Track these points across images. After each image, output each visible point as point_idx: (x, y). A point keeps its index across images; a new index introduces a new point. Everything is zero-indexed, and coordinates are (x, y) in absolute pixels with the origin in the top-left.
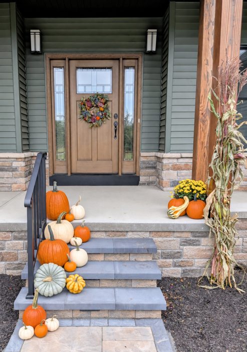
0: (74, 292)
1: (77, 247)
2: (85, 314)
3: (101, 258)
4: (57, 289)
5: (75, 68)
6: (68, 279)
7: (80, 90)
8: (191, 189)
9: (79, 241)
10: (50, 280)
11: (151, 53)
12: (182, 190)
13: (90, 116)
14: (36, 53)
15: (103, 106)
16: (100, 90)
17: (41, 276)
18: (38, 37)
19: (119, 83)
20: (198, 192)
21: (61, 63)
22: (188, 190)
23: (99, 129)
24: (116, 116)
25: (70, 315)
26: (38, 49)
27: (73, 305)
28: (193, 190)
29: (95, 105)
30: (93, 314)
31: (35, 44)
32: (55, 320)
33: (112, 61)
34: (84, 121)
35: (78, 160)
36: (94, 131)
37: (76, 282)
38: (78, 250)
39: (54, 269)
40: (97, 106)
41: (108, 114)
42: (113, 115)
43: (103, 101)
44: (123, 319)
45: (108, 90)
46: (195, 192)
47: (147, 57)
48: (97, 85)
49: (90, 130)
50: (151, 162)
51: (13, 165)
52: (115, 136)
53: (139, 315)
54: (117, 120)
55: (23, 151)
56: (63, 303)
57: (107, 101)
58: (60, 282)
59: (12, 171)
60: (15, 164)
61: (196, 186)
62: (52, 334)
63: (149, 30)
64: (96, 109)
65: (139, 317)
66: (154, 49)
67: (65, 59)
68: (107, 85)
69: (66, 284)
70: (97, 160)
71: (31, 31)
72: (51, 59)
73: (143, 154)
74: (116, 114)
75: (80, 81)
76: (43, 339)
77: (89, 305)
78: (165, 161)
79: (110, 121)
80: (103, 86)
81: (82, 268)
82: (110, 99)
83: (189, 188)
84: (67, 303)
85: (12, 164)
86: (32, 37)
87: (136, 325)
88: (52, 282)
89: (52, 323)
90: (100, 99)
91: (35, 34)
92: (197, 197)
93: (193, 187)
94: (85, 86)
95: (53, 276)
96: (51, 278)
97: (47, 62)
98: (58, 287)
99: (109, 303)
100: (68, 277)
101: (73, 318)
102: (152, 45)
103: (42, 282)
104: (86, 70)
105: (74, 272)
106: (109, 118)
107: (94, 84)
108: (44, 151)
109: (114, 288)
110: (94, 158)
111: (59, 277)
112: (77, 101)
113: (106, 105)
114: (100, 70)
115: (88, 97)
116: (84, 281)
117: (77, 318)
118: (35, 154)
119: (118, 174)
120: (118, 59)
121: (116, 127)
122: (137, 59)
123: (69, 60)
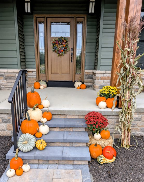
0: (40, 149)
1: (43, 124)
2: (46, 162)
3: (57, 130)
4: (30, 148)
5: (50, 23)
6: (37, 142)
7: (53, 35)
8: (109, 91)
9: (44, 120)
10: (26, 143)
12: (104, 92)
13: (58, 49)
14: (28, 14)
15: (65, 44)
16: (64, 35)
17: (21, 140)
18: (29, 4)
19: (74, 32)
20: (113, 93)
21: (42, 20)
22: (107, 92)
23: (63, 57)
25: (37, 162)
27: (39, 157)
28: (110, 92)
29: (60, 43)
30: (50, 162)
31: (28, 9)
32: (27, 165)
33: (70, 18)
34: (55, 53)
35: (52, 74)
36: (60, 57)
37: (41, 144)
38: (44, 125)
39: (29, 137)
40: (62, 44)
41: (68, 48)
42: (71, 49)
43: (65, 41)
45: (68, 35)
46: (111, 93)
47: (89, 16)
48: (62, 32)
49: (58, 57)
50: (90, 75)
52: (72, 61)
53: (75, 162)
54: (73, 52)
55: (22, 68)
56: (33, 156)
57: (67, 42)
58: (31, 144)
61: (112, 90)
62: (26, 173)
64: (61, 45)
65: (75, 164)
66: (93, 12)
67: (44, 17)
68: (67, 32)
69: (36, 145)
70: (62, 74)
71: (26, 1)
72: (37, 18)
73: (86, 71)
74: (72, 49)
75: (52, 30)
76: (19, 177)
77: (47, 157)
78: (97, 75)
79: (69, 52)
80: (66, 33)
81: (46, 136)
82: (69, 40)
83: (108, 91)
84: (35, 156)
86: (26, 4)
87: (73, 169)
88: (28, 144)
89: (26, 168)
90: (63, 40)
92: (112, 96)
93: (110, 90)
94: (55, 32)
95: (28, 141)
96: (27, 142)
97: (35, 19)
98: (31, 147)
99: (59, 156)
100: (37, 141)
101: (39, 164)
102: (92, 9)
103: (22, 144)
104: (56, 23)
105: (41, 138)
106: (68, 51)
107: (60, 31)
108: (34, 68)
109: (63, 147)
110: (60, 73)
111: (31, 141)
112: (51, 41)
113: (67, 43)
114: (63, 23)
115: (57, 39)
116: (46, 143)
117: (41, 164)
118: (29, 70)
119: (72, 81)
120: (73, 18)
121: (72, 56)
122: (84, 17)
123: (47, 18)
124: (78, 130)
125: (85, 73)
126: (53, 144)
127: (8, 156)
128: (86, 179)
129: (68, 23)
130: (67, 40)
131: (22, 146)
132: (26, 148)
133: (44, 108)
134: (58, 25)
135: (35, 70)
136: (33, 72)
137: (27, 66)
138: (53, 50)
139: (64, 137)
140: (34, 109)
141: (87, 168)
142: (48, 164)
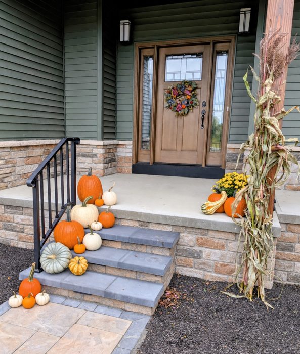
1: (92, 231)
2: (79, 296)
3: (119, 246)
4: (56, 267)
5: (165, 56)
6: (72, 260)
7: (169, 78)
9: (98, 226)
10: (53, 258)
11: (244, 34)
12: (223, 184)
13: (176, 105)
14: (124, 43)
15: (190, 94)
16: (189, 77)
17: (46, 253)
18: (127, 28)
19: (210, 71)
20: (239, 187)
21: (150, 52)
22: (229, 184)
23: (186, 118)
24: (205, 104)
25: (65, 293)
27: (67, 284)
28: (235, 185)
29: (181, 93)
30: (87, 298)
31: (125, 34)
32: (45, 294)
33: (203, 46)
34: (170, 110)
35: (162, 150)
36: (180, 120)
37: (78, 264)
38: (92, 234)
39: (59, 248)
40: (184, 94)
41: (195, 102)
42: (201, 104)
43: (190, 88)
44: (113, 308)
45: (198, 77)
46: (236, 187)
47: (241, 39)
48: (187, 72)
49: (176, 120)
51: (94, 152)
52: (202, 126)
53: (128, 307)
54: (205, 108)
55: (103, 139)
56: (59, 281)
57: (195, 89)
58: (61, 262)
59: (93, 157)
60: (95, 151)
62: (39, 308)
63: (242, 10)
64: (183, 97)
65: (128, 310)
66: (247, 30)
67: (154, 47)
68: (197, 72)
69: (69, 264)
70: (182, 150)
71: (121, 22)
72: (140, 49)
73: (229, 145)
74: (204, 102)
75: (168, 69)
76: (27, 310)
77: (81, 287)
79: (198, 109)
80: (193, 73)
81: (92, 253)
82: (199, 86)
83: (231, 182)
84: (63, 282)
85: (92, 150)
86: (121, 27)
87: (120, 317)
88: (55, 260)
89: (42, 298)
90: (187, 86)
91: (124, 25)
93: (236, 182)
94: (174, 73)
95: (57, 255)
96: (55, 256)
97: (136, 51)
98: (59, 266)
99: (100, 289)
100: (73, 258)
101: (68, 298)
102: (244, 25)
103: (46, 259)
104: (176, 57)
105: (81, 255)
106: (196, 107)
107: (183, 71)
108: (129, 139)
109: (118, 276)
110: (179, 148)
111: (62, 256)
112: (164, 89)
113: (193, 92)
114: (190, 56)
115: (175, 85)
116: (87, 265)
117: (72, 299)
118: (121, 142)
119: (201, 166)
120: (209, 43)
121: (203, 116)
122: (230, 42)
123: (159, 48)
124: (155, 253)
125: (228, 149)
126: (103, 269)
127: (23, 276)
128: (129, 337)
129: (199, 55)
130: (195, 86)
131: (45, 262)
132: (51, 266)
133: (104, 204)
134: (180, 60)
135: (131, 142)
136: (128, 147)
137: (118, 136)
138: (167, 105)
139: (121, 259)
140: (84, 205)
141: (146, 320)
142: (82, 301)
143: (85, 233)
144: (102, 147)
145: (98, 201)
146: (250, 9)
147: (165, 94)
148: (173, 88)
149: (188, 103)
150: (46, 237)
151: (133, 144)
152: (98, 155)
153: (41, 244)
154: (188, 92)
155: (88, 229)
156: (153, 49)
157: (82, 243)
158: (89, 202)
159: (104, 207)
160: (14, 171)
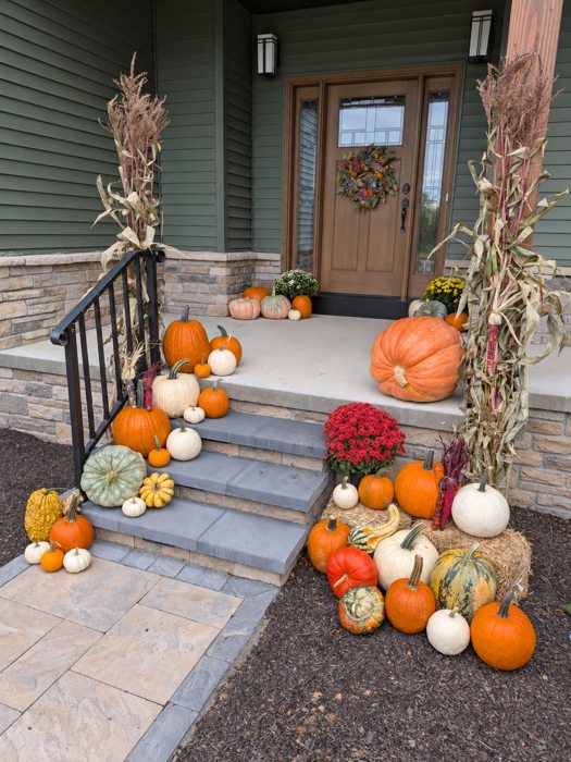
2: (151, 548)
5: (338, 101)
7: (345, 140)
11: (478, 60)
13: (356, 189)
14: (266, 76)
15: (381, 170)
16: (379, 140)
18: (270, 48)
19: (417, 128)
21: (312, 93)
23: (374, 214)
24: (407, 189)
26: (270, 69)
27: (130, 526)
29: (366, 168)
30: (166, 551)
31: (266, 62)
33: (406, 82)
34: (347, 199)
35: (332, 269)
36: (365, 217)
38: (183, 430)
40: (371, 170)
41: (390, 185)
42: (401, 188)
43: (383, 161)
45: (396, 139)
47: (472, 69)
48: (376, 130)
49: (357, 216)
51: (211, 273)
52: (403, 227)
53: (238, 570)
54: (407, 196)
55: (228, 250)
57: (390, 161)
59: (210, 283)
60: (213, 272)
63: (476, 14)
64: (370, 175)
65: (240, 575)
66: (484, 52)
67: (318, 85)
68: (395, 129)
70: (367, 271)
71: (260, 37)
72: (295, 87)
73: (448, 263)
74: (407, 185)
75: (344, 125)
79: (396, 198)
80: (387, 131)
81: (182, 465)
82: (397, 156)
85: (209, 270)
86: (260, 47)
87: (223, 590)
90: (377, 156)
91: (264, 43)
94: (353, 132)
97: (288, 91)
99: (189, 537)
101: (133, 549)
102: (478, 46)
104: (357, 103)
106: (392, 193)
107: (371, 128)
108: (275, 251)
109: (226, 509)
110: (361, 269)
112: (337, 162)
113: (388, 167)
114: (382, 101)
115: (357, 153)
117: (140, 551)
118: (261, 256)
119: (399, 298)
120: (416, 78)
121: (404, 210)
122: (453, 75)
123: (328, 85)
124: (298, 465)
125: (445, 270)
126: (201, 497)
128: (232, 633)
129: (398, 99)
130: (392, 156)
133: (212, 374)
134: (364, 109)
135: (277, 257)
136: (273, 264)
137: (256, 244)
138: (341, 189)
139: (233, 478)
140: (173, 377)
141: (270, 596)
142: (157, 556)
143: (172, 428)
144: (225, 264)
145: (200, 369)
146: (490, 12)
147: (337, 169)
148: (351, 159)
149: (378, 185)
150: (95, 437)
151: (282, 259)
152: (219, 280)
153: (86, 450)
154: (377, 168)
155: (176, 421)
156: (316, 89)
157: (164, 447)
158: (182, 370)
159: (211, 379)
160: (63, 308)
